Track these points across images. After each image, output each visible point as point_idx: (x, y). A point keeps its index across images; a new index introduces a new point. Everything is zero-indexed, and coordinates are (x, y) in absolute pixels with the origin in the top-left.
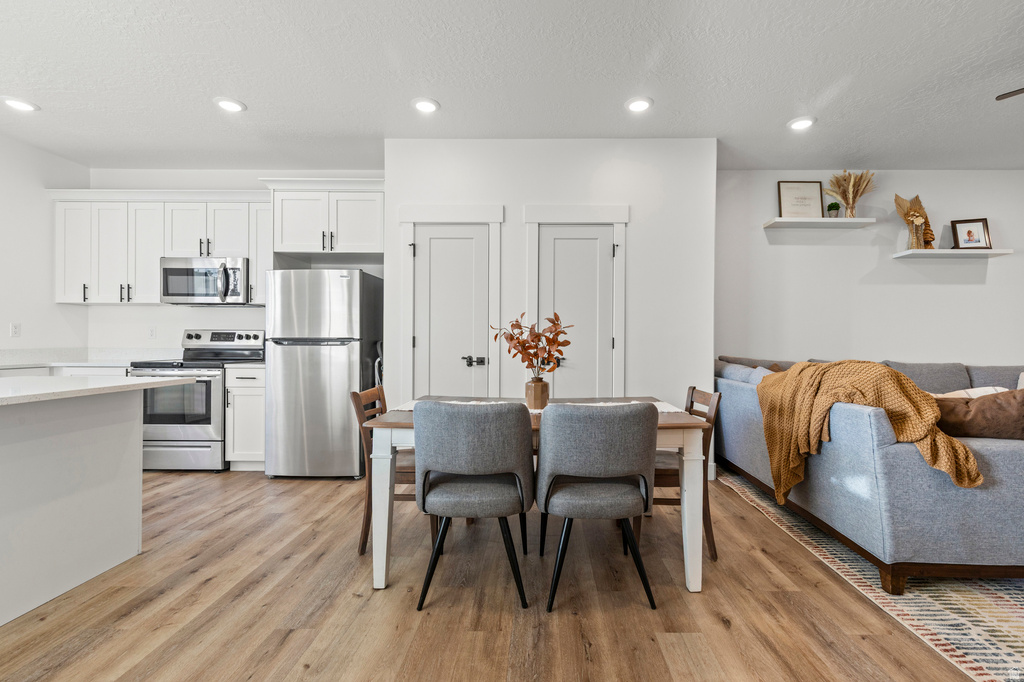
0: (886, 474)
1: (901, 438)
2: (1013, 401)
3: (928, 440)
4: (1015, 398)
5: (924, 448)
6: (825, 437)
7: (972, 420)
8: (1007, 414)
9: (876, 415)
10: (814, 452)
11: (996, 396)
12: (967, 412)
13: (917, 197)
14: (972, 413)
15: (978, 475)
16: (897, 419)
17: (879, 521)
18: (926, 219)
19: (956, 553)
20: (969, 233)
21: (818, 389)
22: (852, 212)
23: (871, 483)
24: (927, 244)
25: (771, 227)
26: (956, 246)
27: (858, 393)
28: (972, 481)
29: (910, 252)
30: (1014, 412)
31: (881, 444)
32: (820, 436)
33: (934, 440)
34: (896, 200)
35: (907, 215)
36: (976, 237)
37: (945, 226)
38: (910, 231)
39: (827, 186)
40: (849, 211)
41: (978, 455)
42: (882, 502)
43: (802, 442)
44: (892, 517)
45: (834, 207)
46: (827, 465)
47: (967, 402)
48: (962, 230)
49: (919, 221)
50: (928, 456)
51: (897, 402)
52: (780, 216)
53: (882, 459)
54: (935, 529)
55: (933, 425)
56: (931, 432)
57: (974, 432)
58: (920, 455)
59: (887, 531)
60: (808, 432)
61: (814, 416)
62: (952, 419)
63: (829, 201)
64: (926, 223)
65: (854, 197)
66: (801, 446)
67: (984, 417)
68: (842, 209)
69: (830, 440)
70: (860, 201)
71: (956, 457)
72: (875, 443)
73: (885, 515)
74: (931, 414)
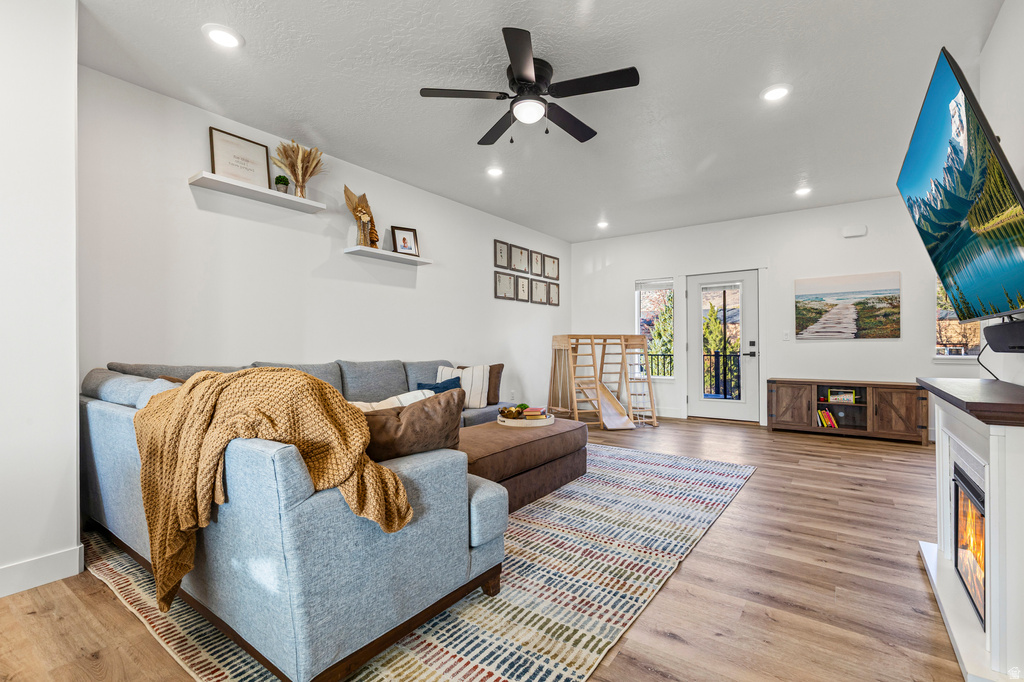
0: (298, 548)
1: (320, 486)
2: (438, 407)
3: (355, 479)
4: (440, 403)
5: (349, 492)
6: (219, 498)
7: (402, 436)
8: (433, 423)
9: (283, 458)
10: (203, 524)
11: (423, 403)
12: (398, 427)
13: (364, 195)
14: (403, 427)
15: (408, 509)
16: (313, 455)
17: (290, 625)
18: (372, 218)
19: (388, 618)
20: (404, 239)
21: (212, 417)
22: (302, 192)
23: (278, 568)
24: (373, 243)
25: (198, 184)
26: (395, 250)
27: (265, 421)
28: (402, 518)
29: (359, 248)
30: (439, 420)
31: (291, 503)
32: (213, 497)
33: (362, 476)
34: (345, 191)
35: (355, 210)
36: (409, 245)
37: (387, 230)
38: (359, 227)
39: (274, 154)
40: (299, 189)
41: (409, 483)
42: (294, 592)
43: (183, 512)
44: (308, 613)
45: (282, 181)
46: (226, 540)
47: (398, 412)
48: (400, 235)
49: (365, 218)
50: (354, 505)
51: (316, 427)
52: (213, 172)
53: (292, 526)
54: (363, 602)
55: (361, 454)
56: (359, 466)
57: (405, 450)
58: (345, 503)
59: (301, 637)
60: (195, 492)
61: (202, 465)
62: (383, 438)
63: (277, 172)
64: (371, 221)
65: (304, 175)
66: (182, 518)
67: (414, 431)
68: (292, 186)
69: (226, 500)
70: (310, 182)
71: (386, 493)
72: (282, 504)
73: (299, 612)
74: (358, 439)
